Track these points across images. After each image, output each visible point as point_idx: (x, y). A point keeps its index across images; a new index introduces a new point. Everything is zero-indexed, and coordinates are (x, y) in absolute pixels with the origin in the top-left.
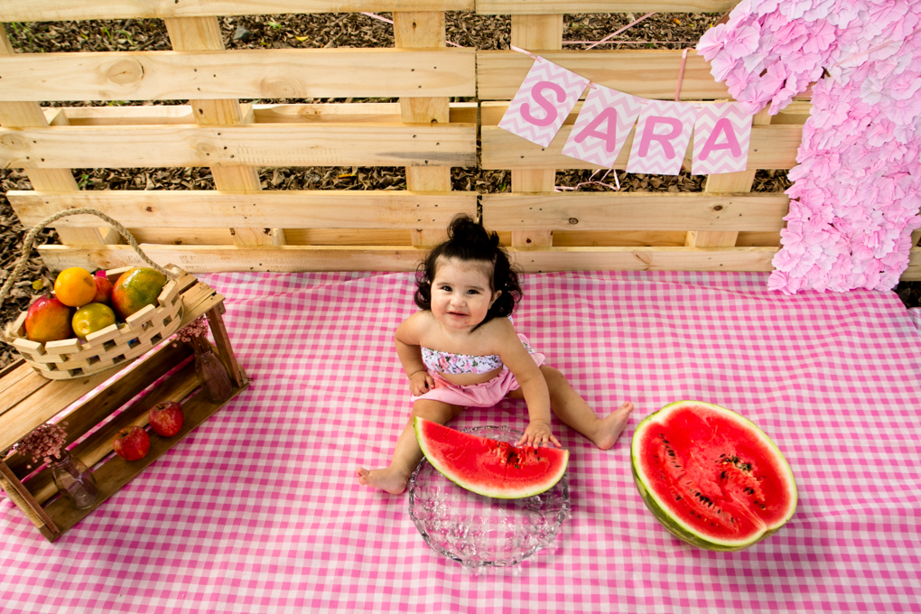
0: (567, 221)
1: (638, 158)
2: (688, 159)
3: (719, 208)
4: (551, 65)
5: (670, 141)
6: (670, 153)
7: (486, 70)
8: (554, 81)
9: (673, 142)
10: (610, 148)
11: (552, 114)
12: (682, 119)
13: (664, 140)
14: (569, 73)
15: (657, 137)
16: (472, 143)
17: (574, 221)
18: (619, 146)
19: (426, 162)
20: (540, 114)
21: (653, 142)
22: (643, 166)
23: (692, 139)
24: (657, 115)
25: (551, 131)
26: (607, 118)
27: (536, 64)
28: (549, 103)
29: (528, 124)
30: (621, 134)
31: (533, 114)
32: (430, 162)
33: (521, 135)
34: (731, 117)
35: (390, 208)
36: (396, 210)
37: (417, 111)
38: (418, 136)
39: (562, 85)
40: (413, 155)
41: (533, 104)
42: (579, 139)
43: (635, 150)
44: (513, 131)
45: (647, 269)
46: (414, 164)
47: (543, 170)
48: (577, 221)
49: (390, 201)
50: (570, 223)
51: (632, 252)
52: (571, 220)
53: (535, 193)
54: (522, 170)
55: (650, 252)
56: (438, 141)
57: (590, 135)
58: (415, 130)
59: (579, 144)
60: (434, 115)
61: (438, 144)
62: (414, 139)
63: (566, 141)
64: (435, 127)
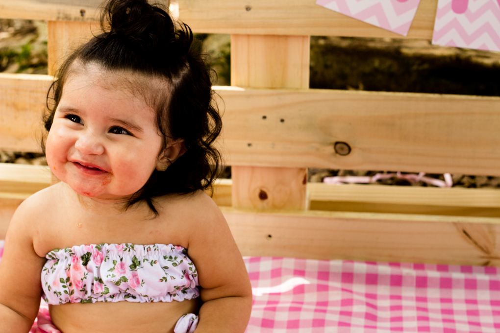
0: (331, 149)
1: (451, 15)
17: (342, 147)
19: (82, 12)
22: (462, 32)
32: (88, 13)
35: (15, 106)
36: (24, 109)
45: (486, 264)
46: (61, 15)
47: (286, 37)
48: (350, 149)
49: (17, 90)
50: (337, 152)
51: (455, 224)
52: (338, 146)
53: (272, 88)
54: (248, 36)
55: (489, 226)
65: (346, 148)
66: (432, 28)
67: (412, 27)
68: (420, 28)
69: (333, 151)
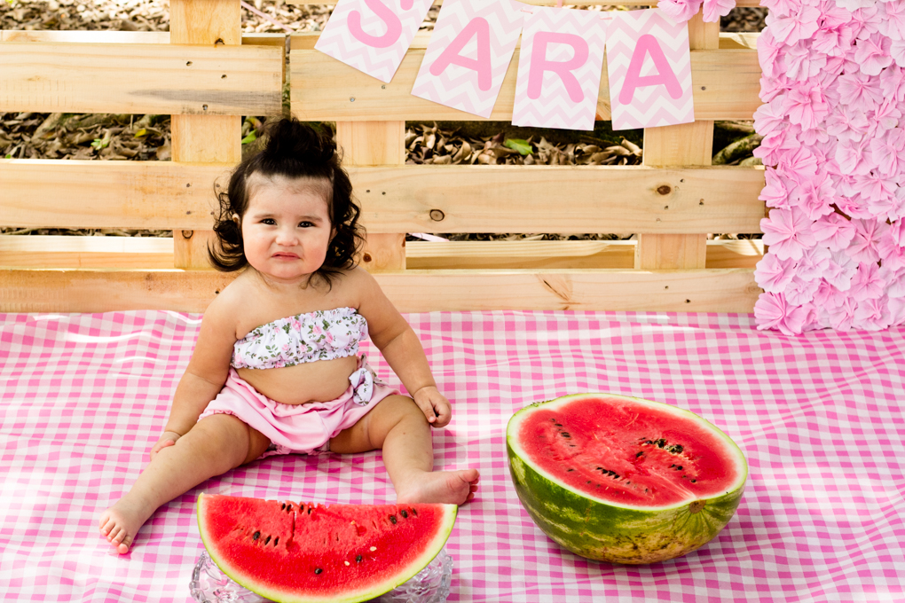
0: (427, 216)
1: (527, 100)
2: (604, 104)
3: (664, 190)
5: (572, 72)
6: (576, 94)
9: (578, 74)
10: (484, 83)
11: (394, 28)
12: (586, 37)
13: (564, 70)
15: (554, 66)
16: (276, 75)
17: (437, 215)
18: (497, 81)
19: (205, 107)
20: (376, 27)
21: (548, 75)
22: (537, 114)
23: (604, 69)
24: (550, 31)
25: (394, 55)
26: (476, 35)
28: (389, 11)
29: (360, 45)
30: (499, 61)
31: (366, 28)
32: (211, 107)
33: (349, 62)
34: (656, 32)
35: (143, 190)
36: (151, 192)
37: (195, 26)
38: (194, 62)
40: (186, 95)
41: (367, 13)
42: (437, 69)
43: (522, 88)
44: (337, 56)
45: (565, 309)
46: (186, 110)
47: (385, 122)
48: (444, 216)
49: (145, 176)
50: (432, 219)
51: (537, 275)
52: (433, 213)
53: (374, 166)
54: (352, 123)
55: (567, 276)
56: (225, 71)
57: (453, 63)
58: (191, 53)
59: (437, 77)
60: (219, 33)
61: (224, 76)
62: (188, 67)
63: (417, 73)
64: (220, 49)
65: (440, 214)
66: (511, 111)
67: (493, 111)
68: (501, 112)
69: (429, 217)
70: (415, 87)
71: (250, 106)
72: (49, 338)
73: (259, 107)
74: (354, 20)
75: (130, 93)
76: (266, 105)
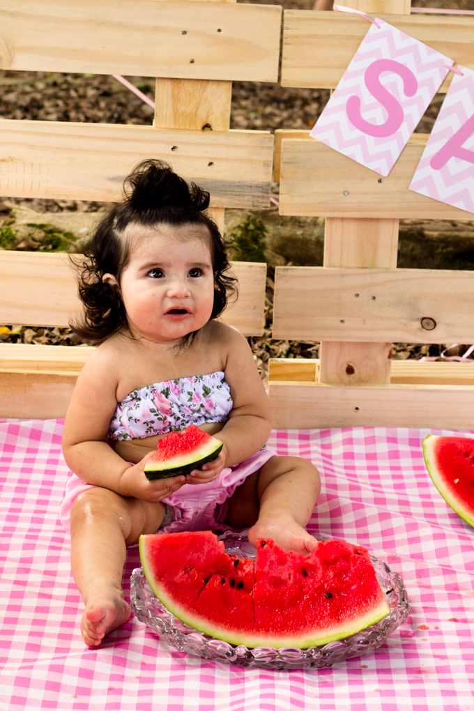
0: (418, 324)
4: (396, 31)
7: (297, 37)
8: (400, 60)
11: (396, 116)
14: (422, 47)
16: (266, 164)
17: (429, 323)
20: (376, 114)
25: (393, 146)
27: (373, 30)
28: (391, 96)
29: (358, 133)
31: (366, 116)
33: (346, 152)
37: (182, 109)
38: (180, 147)
39: (412, 67)
41: (367, 98)
42: (438, 162)
44: (334, 146)
47: (378, 220)
48: (435, 324)
50: (423, 327)
52: (425, 321)
53: (361, 268)
54: (343, 219)
56: (212, 158)
57: (455, 156)
58: (177, 138)
59: (438, 171)
60: (207, 117)
61: (211, 164)
62: (174, 153)
63: (416, 167)
64: (207, 135)
65: (432, 323)
69: (420, 326)
70: (413, 181)
71: (237, 198)
72: (10, 443)
73: (246, 198)
74: (353, 106)
75: (109, 179)
76: (254, 196)
